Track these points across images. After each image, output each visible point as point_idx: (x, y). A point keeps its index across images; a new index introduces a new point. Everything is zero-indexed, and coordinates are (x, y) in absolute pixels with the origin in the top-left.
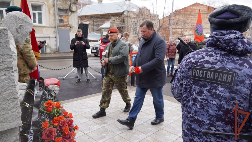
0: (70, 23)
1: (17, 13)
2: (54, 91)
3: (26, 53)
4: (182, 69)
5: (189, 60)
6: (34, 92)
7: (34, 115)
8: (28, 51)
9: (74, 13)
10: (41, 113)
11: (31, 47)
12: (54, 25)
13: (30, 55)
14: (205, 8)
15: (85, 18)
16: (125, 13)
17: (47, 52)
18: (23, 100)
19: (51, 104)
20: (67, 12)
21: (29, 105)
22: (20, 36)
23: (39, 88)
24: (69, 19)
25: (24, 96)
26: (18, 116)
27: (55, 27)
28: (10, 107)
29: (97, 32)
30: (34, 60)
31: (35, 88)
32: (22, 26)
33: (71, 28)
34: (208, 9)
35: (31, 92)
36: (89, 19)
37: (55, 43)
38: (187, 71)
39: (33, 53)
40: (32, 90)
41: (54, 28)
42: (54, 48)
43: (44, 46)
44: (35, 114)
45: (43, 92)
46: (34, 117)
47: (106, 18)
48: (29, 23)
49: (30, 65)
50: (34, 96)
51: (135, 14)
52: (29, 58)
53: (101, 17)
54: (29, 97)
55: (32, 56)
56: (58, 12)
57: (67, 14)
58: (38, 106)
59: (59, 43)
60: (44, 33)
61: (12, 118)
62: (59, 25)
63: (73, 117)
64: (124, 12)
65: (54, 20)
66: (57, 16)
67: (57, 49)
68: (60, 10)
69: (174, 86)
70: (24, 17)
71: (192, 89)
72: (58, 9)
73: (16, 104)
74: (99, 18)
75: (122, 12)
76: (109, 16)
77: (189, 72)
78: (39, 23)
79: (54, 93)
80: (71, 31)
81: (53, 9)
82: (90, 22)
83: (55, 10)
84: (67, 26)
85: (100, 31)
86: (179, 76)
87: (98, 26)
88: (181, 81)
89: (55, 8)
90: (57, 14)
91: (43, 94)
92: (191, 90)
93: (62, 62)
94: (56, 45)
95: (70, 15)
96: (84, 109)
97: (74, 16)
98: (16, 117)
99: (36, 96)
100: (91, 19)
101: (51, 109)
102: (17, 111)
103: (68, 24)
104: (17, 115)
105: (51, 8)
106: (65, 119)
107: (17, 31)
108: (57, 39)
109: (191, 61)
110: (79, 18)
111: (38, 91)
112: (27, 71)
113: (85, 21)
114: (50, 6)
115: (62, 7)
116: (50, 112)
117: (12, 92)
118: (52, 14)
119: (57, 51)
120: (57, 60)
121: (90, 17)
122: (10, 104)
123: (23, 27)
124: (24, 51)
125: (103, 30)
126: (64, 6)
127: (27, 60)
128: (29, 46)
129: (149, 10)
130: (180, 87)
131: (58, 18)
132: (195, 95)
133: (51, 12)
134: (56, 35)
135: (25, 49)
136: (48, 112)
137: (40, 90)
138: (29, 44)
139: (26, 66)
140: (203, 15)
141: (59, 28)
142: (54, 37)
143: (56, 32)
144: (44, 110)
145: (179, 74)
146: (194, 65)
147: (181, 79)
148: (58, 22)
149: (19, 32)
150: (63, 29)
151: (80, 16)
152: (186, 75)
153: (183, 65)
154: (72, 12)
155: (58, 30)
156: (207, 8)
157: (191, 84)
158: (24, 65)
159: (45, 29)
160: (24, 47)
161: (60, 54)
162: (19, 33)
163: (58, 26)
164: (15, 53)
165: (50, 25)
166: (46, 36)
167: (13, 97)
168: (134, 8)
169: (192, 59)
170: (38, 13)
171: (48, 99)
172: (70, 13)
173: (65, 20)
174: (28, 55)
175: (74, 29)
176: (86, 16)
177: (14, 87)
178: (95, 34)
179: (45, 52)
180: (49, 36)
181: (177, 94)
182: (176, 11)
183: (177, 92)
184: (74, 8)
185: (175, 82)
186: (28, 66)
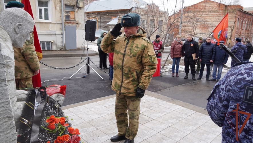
0: (77, 19)
1: (16, 10)
2: (58, 102)
3: (29, 55)
4: (227, 86)
5: (240, 77)
6: (34, 105)
7: (34, 134)
8: (31, 52)
9: (81, 9)
10: (42, 131)
11: (35, 47)
12: (60, 21)
13: (33, 56)
14: (216, 5)
15: (92, 15)
16: (133, 10)
17: (53, 49)
18: (21, 115)
19: (54, 120)
20: (73, 8)
21: (27, 121)
22: (18, 37)
23: (40, 100)
24: (76, 15)
25: (22, 110)
26: (13, 139)
27: (62, 24)
28: (2, 129)
29: (104, 29)
30: (37, 62)
31: (35, 100)
32: (21, 25)
33: (78, 25)
34: (219, 7)
35: (31, 105)
36: (96, 16)
37: (61, 40)
38: (237, 91)
39: (36, 55)
40: (32, 103)
41: (60, 25)
42: (60, 45)
43: (51, 43)
44: (35, 132)
45: (45, 105)
46: (33, 136)
47: (114, 15)
48: (30, 22)
49: (32, 68)
50: (34, 110)
51: (143, 11)
52: (31, 60)
53: (108, 14)
54: (28, 111)
55: (35, 58)
56: (64, 8)
57: (74, 10)
58: (38, 122)
59: (65, 40)
60: (50, 30)
61: (5, 141)
62: (66, 22)
63: (80, 134)
64: (132, 8)
65: (61, 16)
66: (64, 13)
67: (63, 46)
68: (67, 6)
69: (213, 105)
70: (24, 15)
71: (244, 117)
72: (64, 5)
73: (10, 124)
74: (106, 14)
75: (130, 8)
76: (117, 13)
77: (241, 93)
78: (46, 20)
79: (59, 104)
80: (78, 28)
81: (60, 5)
82: (97, 18)
83: (61, 6)
84: (73, 23)
85: (107, 27)
86: (222, 95)
87: (105, 22)
88: (225, 101)
89: (61, 4)
90: (63, 10)
91: (45, 107)
92: (241, 117)
93: (68, 60)
94: (62, 42)
95: (77, 12)
96: (91, 116)
97: (81, 12)
98: (11, 140)
99: (36, 110)
100: (98, 16)
101: (54, 126)
102: (12, 133)
103: (75, 21)
104: (12, 137)
105: (58, 4)
106: (70, 137)
107: (16, 31)
108: (63, 36)
109: (244, 78)
110: (86, 15)
111: (39, 103)
112: (29, 75)
113: (92, 18)
114: (57, 2)
115: (68, 3)
116: (53, 129)
117: (6, 110)
118: (59, 10)
119: (63, 48)
120: (63, 58)
121: (97, 13)
122: (3, 124)
123: (22, 27)
124: (26, 52)
125: (110, 27)
126: (71, 2)
127: (29, 62)
128: (32, 47)
129: (158, 7)
130: (222, 108)
131: (64, 14)
132: (248, 124)
133: (58, 8)
134: (62, 32)
135: (28, 51)
136: (50, 130)
137: (41, 103)
138: (32, 45)
139: (28, 69)
140: (214, 12)
141: (65, 24)
142: (61, 34)
143: (63, 29)
144: (46, 127)
145: (222, 92)
146: (249, 84)
147: (224, 99)
148: (64, 18)
149: (18, 32)
150: (70, 26)
151: (87, 12)
152: (236, 96)
153: (230, 81)
154: (79, 8)
155: (64, 26)
156: (218, 5)
157: (243, 109)
158: (26, 68)
159: (51, 25)
160: (26, 48)
161: (67, 51)
162: (17, 34)
163: (64, 23)
164: (11, 59)
165: (56, 21)
166: (52, 32)
167: (6, 116)
168: (143, 4)
169: (246, 75)
170: (44, 9)
171: (51, 113)
172: (77, 10)
173: (72, 16)
174: (30, 57)
175: (80, 25)
176: (93, 13)
177: (7, 103)
178: (102, 31)
179: (51, 49)
180: (56, 33)
181: (216, 116)
182: (185, 8)
183: (216, 113)
184: (81, 5)
185: (215, 101)
186: (30, 68)
